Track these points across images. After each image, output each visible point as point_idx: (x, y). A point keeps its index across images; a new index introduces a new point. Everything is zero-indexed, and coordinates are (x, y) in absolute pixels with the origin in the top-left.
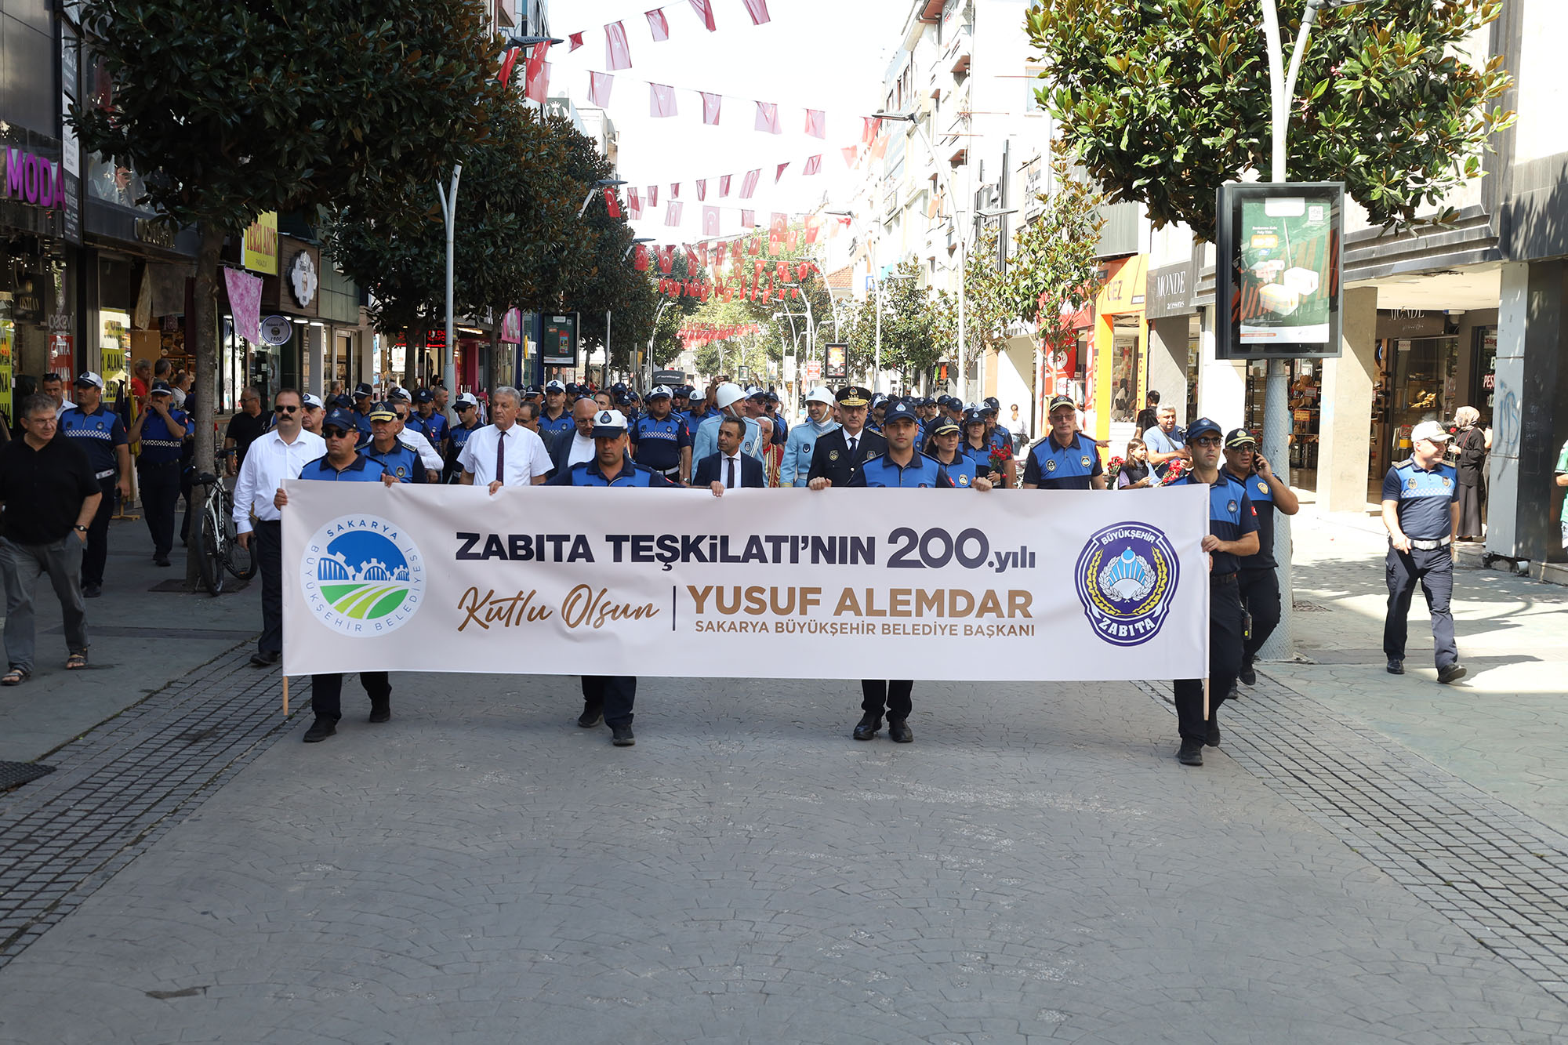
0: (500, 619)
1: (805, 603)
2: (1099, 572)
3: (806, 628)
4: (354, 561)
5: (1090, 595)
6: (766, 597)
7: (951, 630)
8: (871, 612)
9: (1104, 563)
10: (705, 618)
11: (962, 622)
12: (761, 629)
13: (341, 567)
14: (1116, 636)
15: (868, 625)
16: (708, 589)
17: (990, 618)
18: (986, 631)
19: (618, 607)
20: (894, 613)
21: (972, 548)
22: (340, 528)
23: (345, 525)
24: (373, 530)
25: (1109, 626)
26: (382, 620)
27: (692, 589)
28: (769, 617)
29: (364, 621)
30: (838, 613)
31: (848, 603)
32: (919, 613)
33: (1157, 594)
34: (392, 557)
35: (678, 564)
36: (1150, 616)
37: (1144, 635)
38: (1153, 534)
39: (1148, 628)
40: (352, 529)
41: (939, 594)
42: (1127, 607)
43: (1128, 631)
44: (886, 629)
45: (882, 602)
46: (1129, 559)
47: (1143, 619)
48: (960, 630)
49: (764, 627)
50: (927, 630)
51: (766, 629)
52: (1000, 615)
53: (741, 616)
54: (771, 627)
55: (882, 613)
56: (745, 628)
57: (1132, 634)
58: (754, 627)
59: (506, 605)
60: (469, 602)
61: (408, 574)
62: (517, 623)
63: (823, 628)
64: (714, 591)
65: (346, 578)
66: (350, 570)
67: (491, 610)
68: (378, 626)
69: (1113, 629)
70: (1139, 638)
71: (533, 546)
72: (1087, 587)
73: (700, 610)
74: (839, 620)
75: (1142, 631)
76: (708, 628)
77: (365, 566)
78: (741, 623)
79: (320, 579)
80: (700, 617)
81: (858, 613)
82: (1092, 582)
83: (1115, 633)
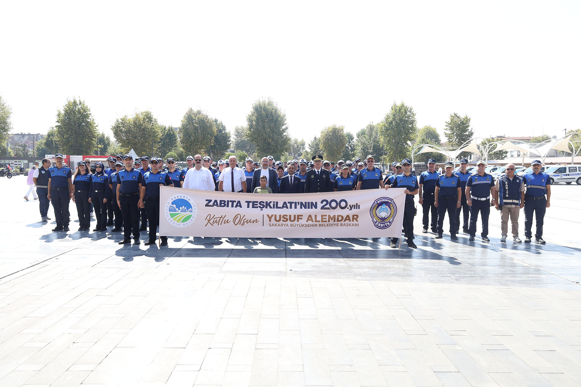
0: (216, 223)
1: (298, 219)
2: (376, 210)
3: (299, 225)
4: (178, 207)
5: (374, 216)
6: (288, 217)
7: (337, 225)
8: (316, 221)
9: (378, 207)
10: (271, 223)
11: (339, 223)
12: (287, 226)
13: (175, 208)
14: (380, 227)
15: (315, 224)
16: (272, 216)
17: (347, 222)
18: (346, 225)
19: (248, 220)
20: (322, 221)
21: (343, 204)
22: (175, 198)
23: (176, 197)
24: (184, 198)
25: (378, 224)
26: (185, 223)
27: (268, 215)
28: (289, 222)
29: (180, 223)
30: (307, 221)
31: (310, 219)
32: (329, 221)
33: (391, 216)
34: (188, 206)
35: (264, 209)
36: (389, 222)
37: (387, 226)
38: (391, 200)
39: (388, 225)
40: (178, 198)
41: (334, 216)
42: (383, 219)
43: (383, 225)
44: (320, 225)
45: (319, 218)
46: (384, 207)
47: (387, 222)
48: (339, 225)
49: (287, 225)
50: (331, 225)
51: (288, 226)
52: (350, 221)
53: (281, 222)
54: (289, 225)
55: (319, 221)
56: (282, 225)
57: (384, 226)
58: (285, 225)
59: (218, 219)
60: (208, 218)
61: (192, 210)
62: (221, 224)
63: (303, 225)
64: (274, 216)
65: (176, 211)
66: (177, 209)
67: (214, 220)
68: (184, 225)
69: (379, 225)
70: (386, 227)
71: (226, 203)
72: (373, 214)
73: (270, 221)
74: (307, 223)
75: (387, 225)
76: (272, 225)
77: (181, 208)
78: (281, 224)
79: (169, 211)
80: (270, 223)
81: (313, 221)
82: (374, 212)
83: (380, 226)
